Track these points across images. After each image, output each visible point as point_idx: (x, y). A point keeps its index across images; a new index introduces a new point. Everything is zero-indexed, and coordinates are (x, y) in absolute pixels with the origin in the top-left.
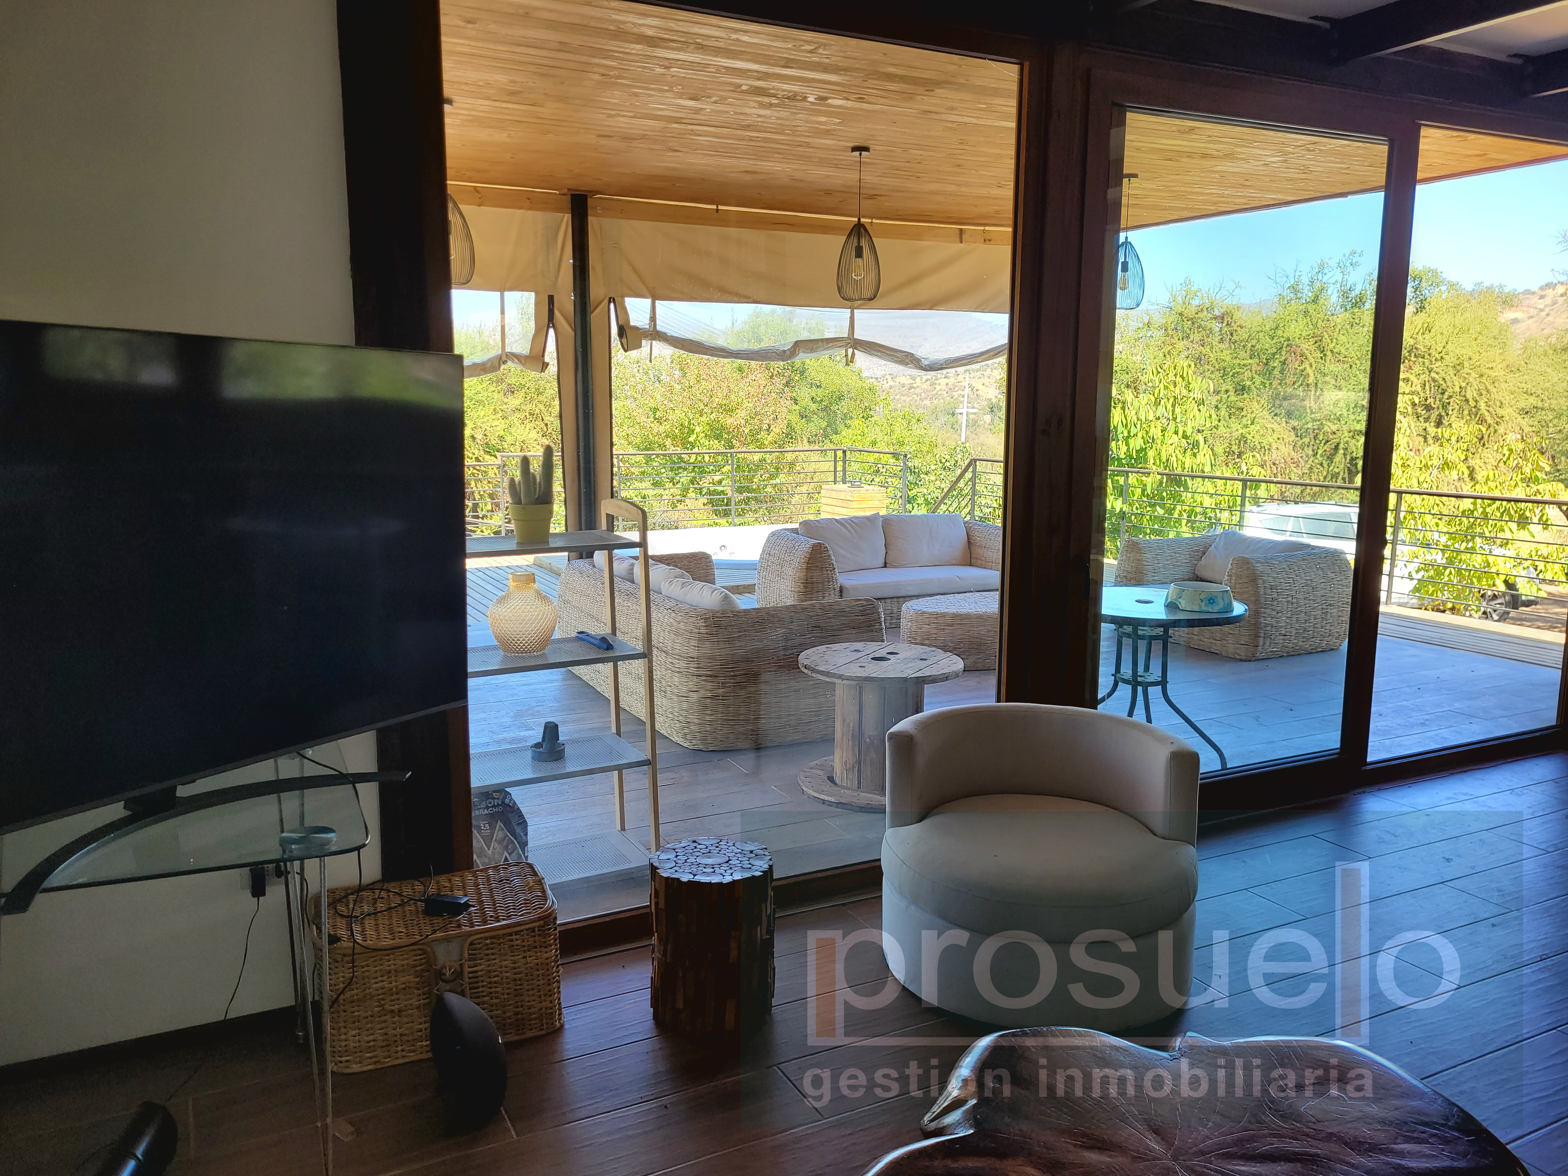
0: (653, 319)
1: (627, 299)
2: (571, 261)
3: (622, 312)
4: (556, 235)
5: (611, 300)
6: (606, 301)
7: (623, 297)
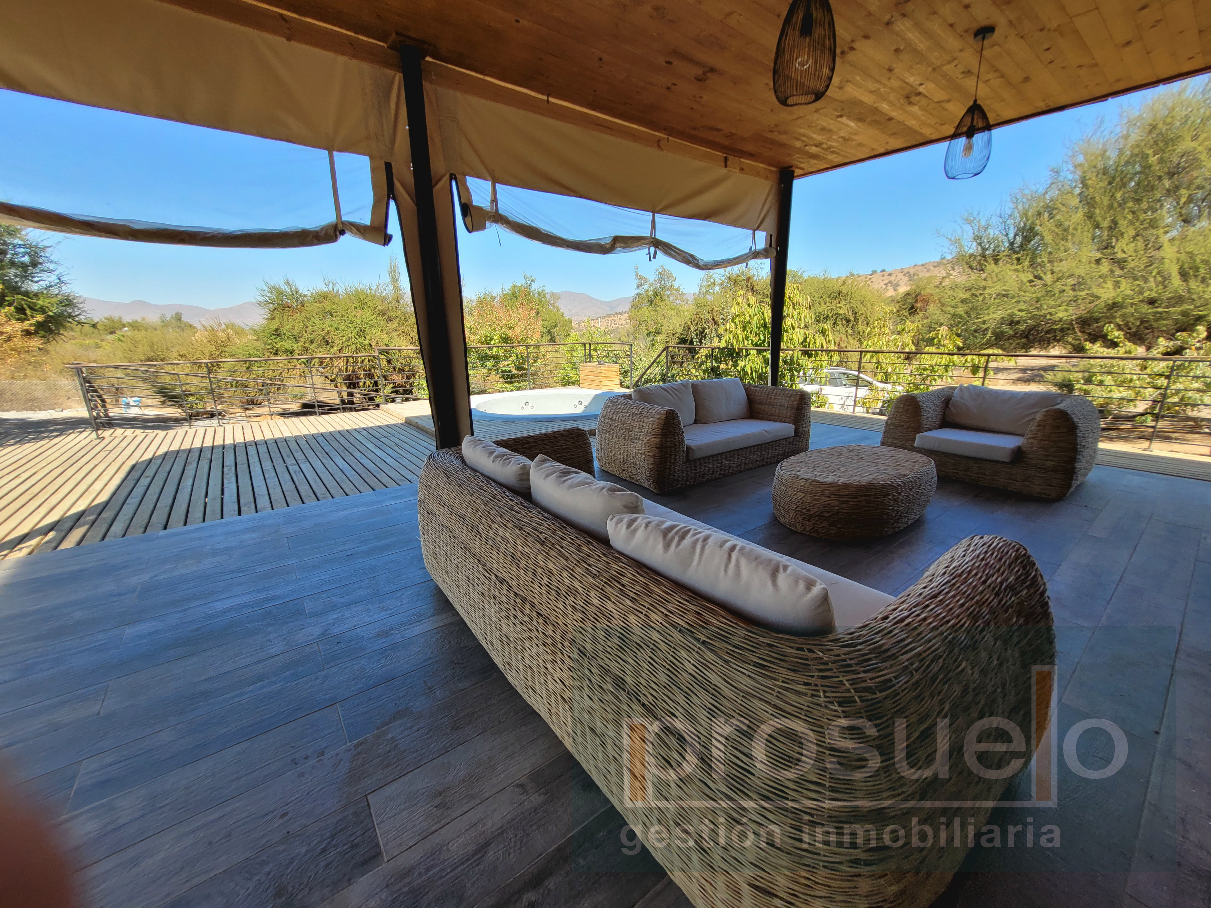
0: (494, 201)
1: (468, 178)
2: (407, 127)
3: (464, 190)
4: (388, 96)
5: (453, 177)
6: (447, 177)
7: (464, 175)
